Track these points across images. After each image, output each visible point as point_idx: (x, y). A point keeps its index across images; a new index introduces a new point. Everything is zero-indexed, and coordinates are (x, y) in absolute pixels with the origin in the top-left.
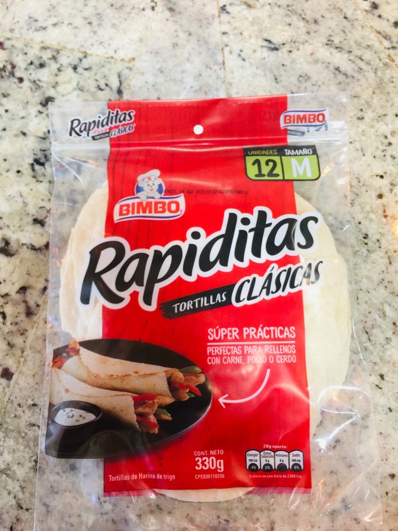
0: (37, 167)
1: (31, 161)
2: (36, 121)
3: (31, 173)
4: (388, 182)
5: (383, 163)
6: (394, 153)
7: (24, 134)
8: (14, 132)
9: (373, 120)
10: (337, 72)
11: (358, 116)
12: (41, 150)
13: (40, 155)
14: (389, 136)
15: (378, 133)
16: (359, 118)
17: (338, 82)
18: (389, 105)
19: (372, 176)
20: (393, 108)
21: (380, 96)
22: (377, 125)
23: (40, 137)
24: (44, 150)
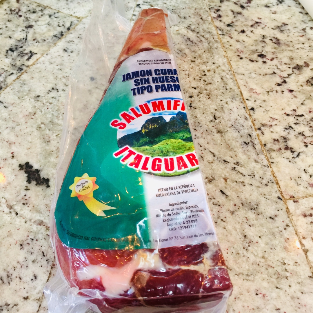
0: (9, 52)
1: (8, 49)
2: (19, 33)
3: (5, 53)
4: (198, 91)
5: (198, 83)
6: (206, 79)
7: (10, 37)
8: (6, 36)
9: (199, 63)
10: (188, 40)
11: (192, 60)
12: (15, 45)
13: (14, 47)
14: (206, 72)
15: (201, 69)
16: (192, 61)
17: (187, 44)
18: (211, 58)
19: (190, 87)
20: (213, 60)
21: (208, 54)
22: (201, 66)
23: (18, 40)
24: (17, 46)
